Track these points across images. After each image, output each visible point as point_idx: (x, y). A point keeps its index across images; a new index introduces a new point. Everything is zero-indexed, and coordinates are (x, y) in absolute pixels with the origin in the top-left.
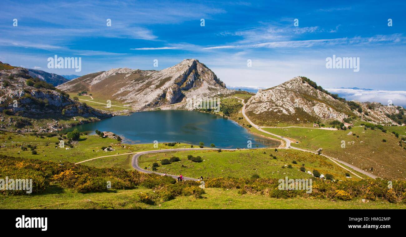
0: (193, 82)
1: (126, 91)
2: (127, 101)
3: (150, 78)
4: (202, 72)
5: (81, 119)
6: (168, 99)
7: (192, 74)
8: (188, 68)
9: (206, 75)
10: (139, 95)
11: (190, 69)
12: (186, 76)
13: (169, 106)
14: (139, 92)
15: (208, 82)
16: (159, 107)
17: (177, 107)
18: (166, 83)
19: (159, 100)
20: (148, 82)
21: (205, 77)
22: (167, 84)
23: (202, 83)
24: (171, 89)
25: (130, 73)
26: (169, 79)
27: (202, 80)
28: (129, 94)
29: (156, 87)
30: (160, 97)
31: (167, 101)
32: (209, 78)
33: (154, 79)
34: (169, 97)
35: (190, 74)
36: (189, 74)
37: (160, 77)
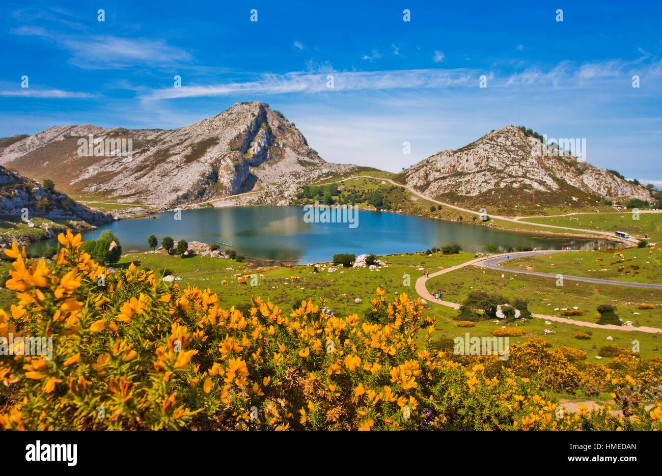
0: (264, 150)
1: (103, 173)
2: (119, 192)
3: (159, 144)
4: (279, 128)
5: (47, 224)
6: (225, 184)
7: (261, 130)
8: (253, 119)
9: (288, 135)
10: (145, 177)
11: (256, 120)
12: (251, 135)
13: (230, 199)
14: (142, 172)
15: (294, 149)
16: (207, 202)
17: (247, 200)
18: (208, 150)
19: (207, 186)
20: (158, 152)
21: (286, 139)
22: (213, 153)
23: (283, 151)
24: (229, 161)
25: (100, 135)
26: (213, 142)
27: (281, 146)
28: (116, 178)
29: (184, 160)
30: (208, 178)
31: (222, 187)
32: (294, 141)
33: (170, 144)
34: (226, 178)
35: (258, 131)
36: (256, 132)
37: (186, 140)
